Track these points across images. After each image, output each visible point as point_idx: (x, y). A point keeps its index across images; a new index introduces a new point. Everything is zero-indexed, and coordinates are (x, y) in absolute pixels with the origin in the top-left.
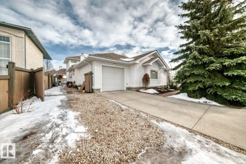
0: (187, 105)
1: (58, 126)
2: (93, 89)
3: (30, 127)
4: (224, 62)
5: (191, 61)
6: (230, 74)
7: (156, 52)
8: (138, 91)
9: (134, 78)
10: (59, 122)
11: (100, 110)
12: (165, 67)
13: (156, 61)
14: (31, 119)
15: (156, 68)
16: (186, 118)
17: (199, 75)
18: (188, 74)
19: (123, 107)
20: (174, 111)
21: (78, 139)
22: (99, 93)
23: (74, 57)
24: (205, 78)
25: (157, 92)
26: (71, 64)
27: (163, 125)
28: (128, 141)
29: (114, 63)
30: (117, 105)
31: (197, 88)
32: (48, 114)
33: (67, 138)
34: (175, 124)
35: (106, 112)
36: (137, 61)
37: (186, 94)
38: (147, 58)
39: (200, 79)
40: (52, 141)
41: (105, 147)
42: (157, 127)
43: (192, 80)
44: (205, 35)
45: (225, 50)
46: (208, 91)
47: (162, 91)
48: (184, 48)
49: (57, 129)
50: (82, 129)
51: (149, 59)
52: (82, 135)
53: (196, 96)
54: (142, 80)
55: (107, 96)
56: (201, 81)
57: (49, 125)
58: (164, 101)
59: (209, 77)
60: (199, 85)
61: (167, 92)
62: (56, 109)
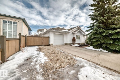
0: (91, 52)
1: (37, 57)
2: (49, 44)
3: (28, 57)
4: (110, 32)
5: (94, 31)
6: (112, 37)
7: (79, 27)
8: (70, 45)
9: (68, 39)
10: (38, 56)
11: (53, 52)
12: (83, 34)
13: (79, 31)
14: (28, 54)
15: (79, 34)
16: (89, 56)
17: (98, 38)
18: (93, 37)
19: (62, 51)
20: (84, 54)
21: (45, 61)
22: (52, 46)
23: (41, 29)
24: (101, 39)
25: (79, 46)
26: (40, 33)
27: (77, 58)
28: (63, 63)
29: (59, 32)
30: (60, 51)
31: (97, 44)
32: (33, 53)
33: (41, 61)
34: (82, 58)
35: (55, 53)
36: (70, 31)
37: (93, 47)
38: (75, 30)
39: (99, 40)
40: (36, 61)
41: (54, 64)
42: (75, 59)
43: (95, 40)
44: (100, 19)
45: (111, 26)
46: (103, 46)
47: (81, 45)
48: (92, 25)
49: (37, 58)
50: (46, 58)
51: (76, 30)
52: (46, 60)
53: (97, 48)
54: (72, 40)
55: (56, 47)
56: (99, 41)
57: (34, 57)
58: (81, 50)
59: (103, 39)
60: (98, 43)
61: (84, 46)
62: (36, 51)
